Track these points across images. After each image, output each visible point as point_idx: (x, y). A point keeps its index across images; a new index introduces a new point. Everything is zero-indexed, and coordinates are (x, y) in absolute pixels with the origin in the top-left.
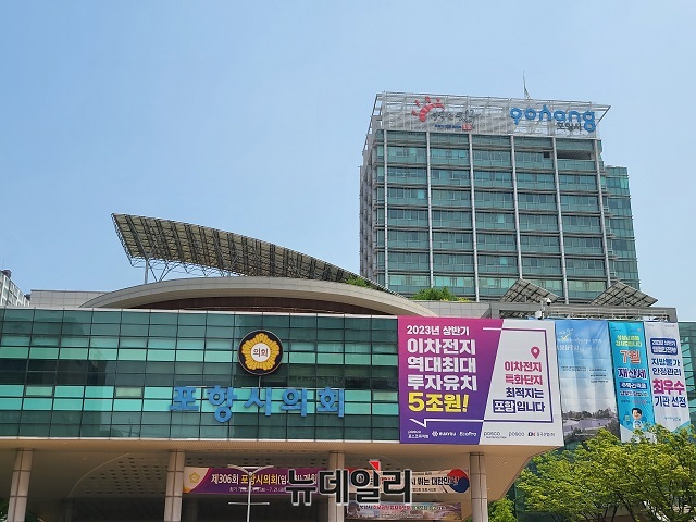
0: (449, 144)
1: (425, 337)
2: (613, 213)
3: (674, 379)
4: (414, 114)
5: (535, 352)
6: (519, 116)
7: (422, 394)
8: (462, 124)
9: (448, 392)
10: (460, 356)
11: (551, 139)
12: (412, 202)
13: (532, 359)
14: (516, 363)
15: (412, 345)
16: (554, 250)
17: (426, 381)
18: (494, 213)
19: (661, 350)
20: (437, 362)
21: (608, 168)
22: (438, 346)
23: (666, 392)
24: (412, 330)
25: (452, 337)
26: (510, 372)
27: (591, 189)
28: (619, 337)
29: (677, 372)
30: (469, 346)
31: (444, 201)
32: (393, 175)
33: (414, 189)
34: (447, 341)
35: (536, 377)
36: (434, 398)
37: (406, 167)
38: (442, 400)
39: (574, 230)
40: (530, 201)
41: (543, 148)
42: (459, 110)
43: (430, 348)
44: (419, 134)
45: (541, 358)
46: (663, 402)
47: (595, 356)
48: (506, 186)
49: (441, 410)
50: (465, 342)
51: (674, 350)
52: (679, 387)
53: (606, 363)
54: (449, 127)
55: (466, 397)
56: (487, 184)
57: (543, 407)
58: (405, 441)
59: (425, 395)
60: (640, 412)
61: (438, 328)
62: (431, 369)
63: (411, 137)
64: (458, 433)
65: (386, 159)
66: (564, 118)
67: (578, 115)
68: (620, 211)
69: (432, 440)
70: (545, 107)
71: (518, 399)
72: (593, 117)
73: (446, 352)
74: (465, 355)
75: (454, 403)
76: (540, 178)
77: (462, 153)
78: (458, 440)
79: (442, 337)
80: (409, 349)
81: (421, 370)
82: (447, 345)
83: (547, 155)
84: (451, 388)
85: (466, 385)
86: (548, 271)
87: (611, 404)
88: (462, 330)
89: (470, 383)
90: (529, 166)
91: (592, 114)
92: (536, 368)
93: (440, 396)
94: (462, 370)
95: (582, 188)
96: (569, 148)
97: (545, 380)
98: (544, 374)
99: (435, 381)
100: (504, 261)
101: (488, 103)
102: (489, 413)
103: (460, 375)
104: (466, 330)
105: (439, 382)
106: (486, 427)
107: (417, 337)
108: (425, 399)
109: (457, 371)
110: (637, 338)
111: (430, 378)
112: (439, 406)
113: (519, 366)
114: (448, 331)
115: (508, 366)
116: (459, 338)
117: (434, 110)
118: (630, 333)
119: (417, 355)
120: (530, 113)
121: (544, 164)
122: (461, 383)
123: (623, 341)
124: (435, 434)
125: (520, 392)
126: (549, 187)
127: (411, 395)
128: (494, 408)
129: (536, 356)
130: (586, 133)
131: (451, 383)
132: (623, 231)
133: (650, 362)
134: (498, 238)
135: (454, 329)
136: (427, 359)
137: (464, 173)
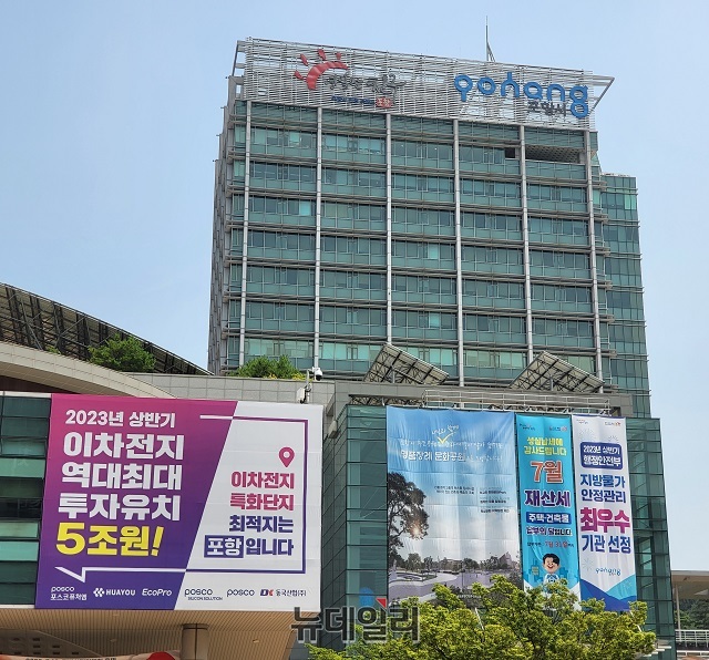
0: (354, 129)
1: (97, 430)
2: (610, 248)
3: (615, 508)
4: (297, 76)
5: (286, 456)
6: (468, 89)
7: (81, 526)
8: (376, 96)
9: (129, 523)
10: (154, 462)
11: (518, 127)
12: (290, 221)
13: (280, 468)
14: (252, 475)
15: (72, 444)
16: (515, 306)
17: (91, 504)
18: (423, 242)
19: (597, 460)
20: (114, 473)
21: (607, 177)
22: (119, 445)
23: (601, 528)
24: (74, 416)
25: (144, 431)
26: (240, 490)
27: (577, 209)
28: (531, 440)
29: (619, 497)
30: (173, 445)
31: (342, 220)
32: (260, 176)
33: (294, 199)
34: (135, 438)
35: (284, 497)
36: (103, 532)
37: (282, 165)
38: (117, 535)
39: (550, 273)
40: (481, 225)
41: (504, 142)
42: (371, 74)
43: (103, 447)
44: (307, 109)
45: (296, 467)
46: (596, 545)
47: (492, 469)
48: (445, 199)
49: (113, 552)
50: (166, 439)
51: (616, 461)
52: (622, 520)
53: (508, 481)
54: (354, 101)
55: (160, 530)
56: (414, 197)
57: (291, 547)
58: (43, 603)
59: (87, 527)
60: (557, 561)
61: (120, 415)
62: (103, 484)
63: (291, 114)
64: (139, 592)
65: (248, 149)
66: (539, 94)
67: (562, 90)
68: (622, 245)
69: (93, 603)
70: (509, 74)
71: (249, 534)
72: (586, 95)
73: (131, 455)
74: (165, 460)
75: (136, 541)
76: (498, 188)
77: (376, 145)
78: (138, 603)
79: (126, 430)
80: (67, 450)
81: (85, 484)
82: (135, 443)
83: (510, 153)
84: (135, 515)
85: (161, 511)
86: (503, 339)
87: (511, 547)
88: (163, 419)
89: (169, 507)
90: (480, 169)
91: (583, 90)
92: (284, 482)
93: (114, 529)
94: (157, 485)
95: (564, 207)
96: (546, 142)
97: (298, 503)
98: (297, 492)
99: (106, 505)
100: (434, 320)
101: (419, 64)
102: (197, 557)
103: (152, 493)
104: (171, 418)
105: (114, 505)
106: (190, 581)
107: (82, 430)
108: (87, 534)
109: (146, 486)
110: (560, 442)
111: (99, 498)
112: (109, 546)
113: (254, 478)
114: (137, 420)
115: (238, 478)
116: (156, 432)
117: (330, 72)
118: (548, 433)
119: (80, 459)
120: (487, 85)
121: (504, 168)
122: (153, 507)
123: (537, 445)
124: (99, 592)
125: (254, 523)
126: (512, 204)
127: (63, 527)
128: (207, 549)
129: (287, 462)
130: (574, 120)
131: (136, 507)
132: (624, 278)
133: (579, 479)
134: (426, 283)
135: (149, 417)
136: (97, 467)
137: (377, 177)
